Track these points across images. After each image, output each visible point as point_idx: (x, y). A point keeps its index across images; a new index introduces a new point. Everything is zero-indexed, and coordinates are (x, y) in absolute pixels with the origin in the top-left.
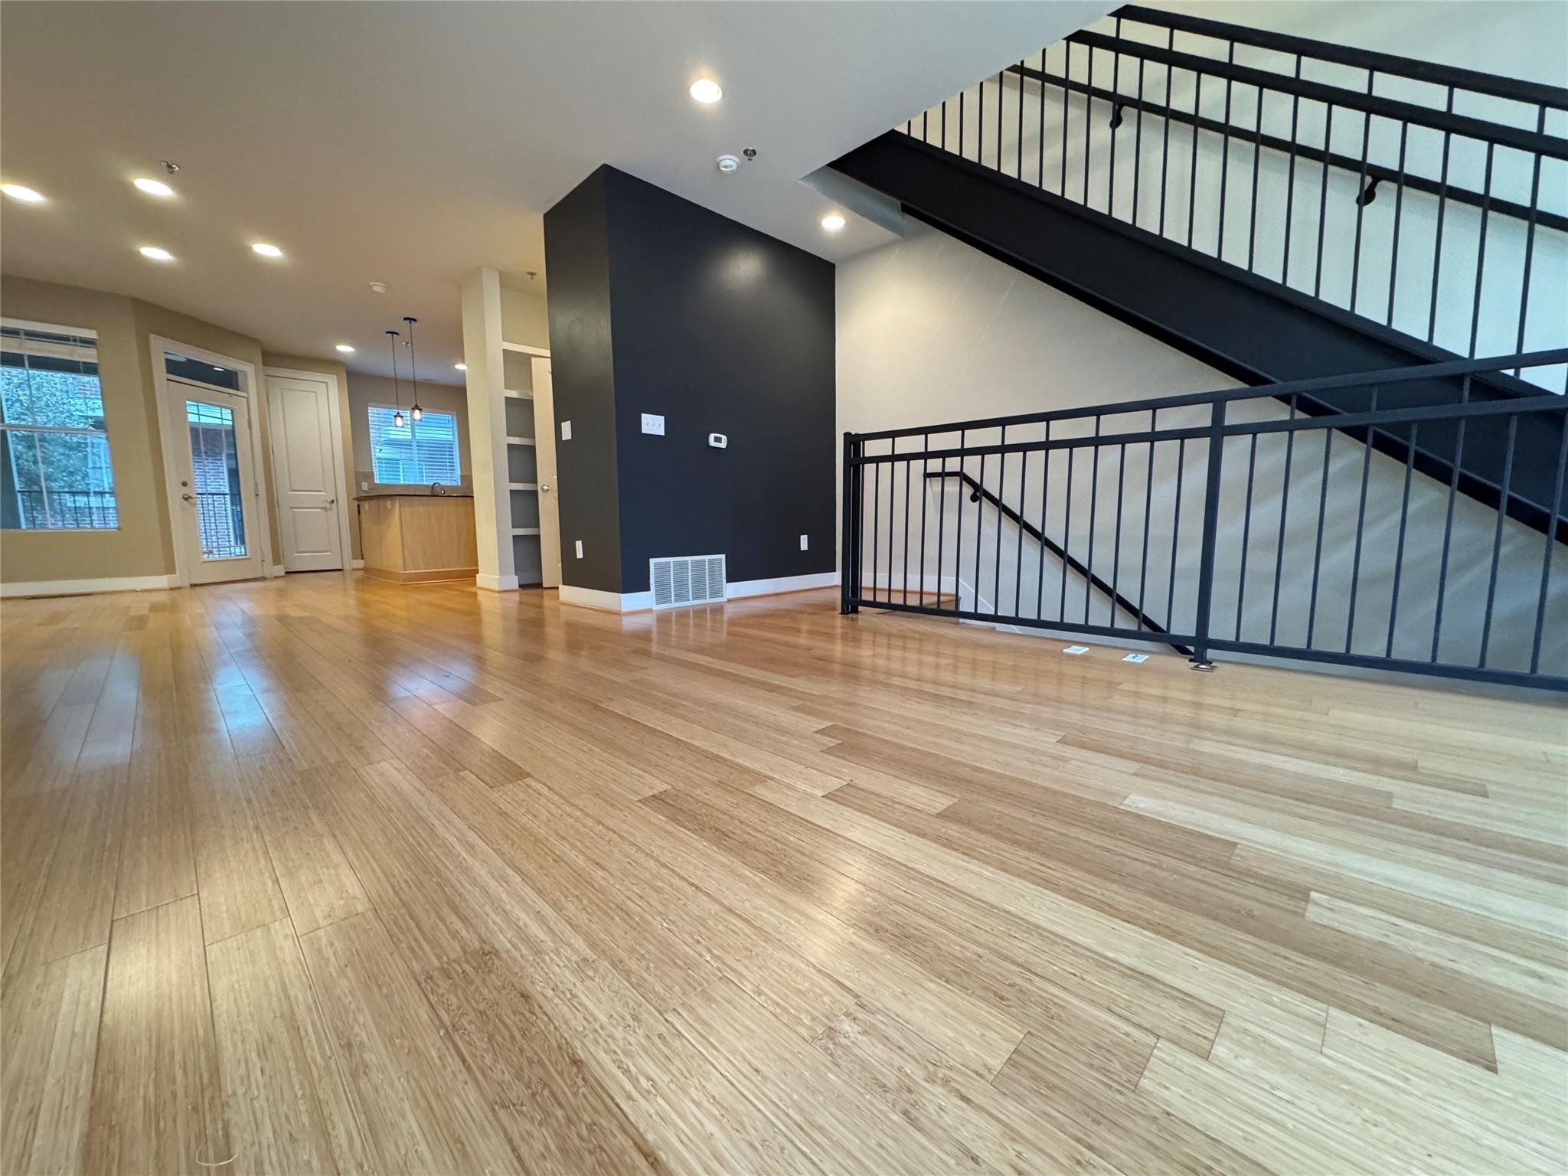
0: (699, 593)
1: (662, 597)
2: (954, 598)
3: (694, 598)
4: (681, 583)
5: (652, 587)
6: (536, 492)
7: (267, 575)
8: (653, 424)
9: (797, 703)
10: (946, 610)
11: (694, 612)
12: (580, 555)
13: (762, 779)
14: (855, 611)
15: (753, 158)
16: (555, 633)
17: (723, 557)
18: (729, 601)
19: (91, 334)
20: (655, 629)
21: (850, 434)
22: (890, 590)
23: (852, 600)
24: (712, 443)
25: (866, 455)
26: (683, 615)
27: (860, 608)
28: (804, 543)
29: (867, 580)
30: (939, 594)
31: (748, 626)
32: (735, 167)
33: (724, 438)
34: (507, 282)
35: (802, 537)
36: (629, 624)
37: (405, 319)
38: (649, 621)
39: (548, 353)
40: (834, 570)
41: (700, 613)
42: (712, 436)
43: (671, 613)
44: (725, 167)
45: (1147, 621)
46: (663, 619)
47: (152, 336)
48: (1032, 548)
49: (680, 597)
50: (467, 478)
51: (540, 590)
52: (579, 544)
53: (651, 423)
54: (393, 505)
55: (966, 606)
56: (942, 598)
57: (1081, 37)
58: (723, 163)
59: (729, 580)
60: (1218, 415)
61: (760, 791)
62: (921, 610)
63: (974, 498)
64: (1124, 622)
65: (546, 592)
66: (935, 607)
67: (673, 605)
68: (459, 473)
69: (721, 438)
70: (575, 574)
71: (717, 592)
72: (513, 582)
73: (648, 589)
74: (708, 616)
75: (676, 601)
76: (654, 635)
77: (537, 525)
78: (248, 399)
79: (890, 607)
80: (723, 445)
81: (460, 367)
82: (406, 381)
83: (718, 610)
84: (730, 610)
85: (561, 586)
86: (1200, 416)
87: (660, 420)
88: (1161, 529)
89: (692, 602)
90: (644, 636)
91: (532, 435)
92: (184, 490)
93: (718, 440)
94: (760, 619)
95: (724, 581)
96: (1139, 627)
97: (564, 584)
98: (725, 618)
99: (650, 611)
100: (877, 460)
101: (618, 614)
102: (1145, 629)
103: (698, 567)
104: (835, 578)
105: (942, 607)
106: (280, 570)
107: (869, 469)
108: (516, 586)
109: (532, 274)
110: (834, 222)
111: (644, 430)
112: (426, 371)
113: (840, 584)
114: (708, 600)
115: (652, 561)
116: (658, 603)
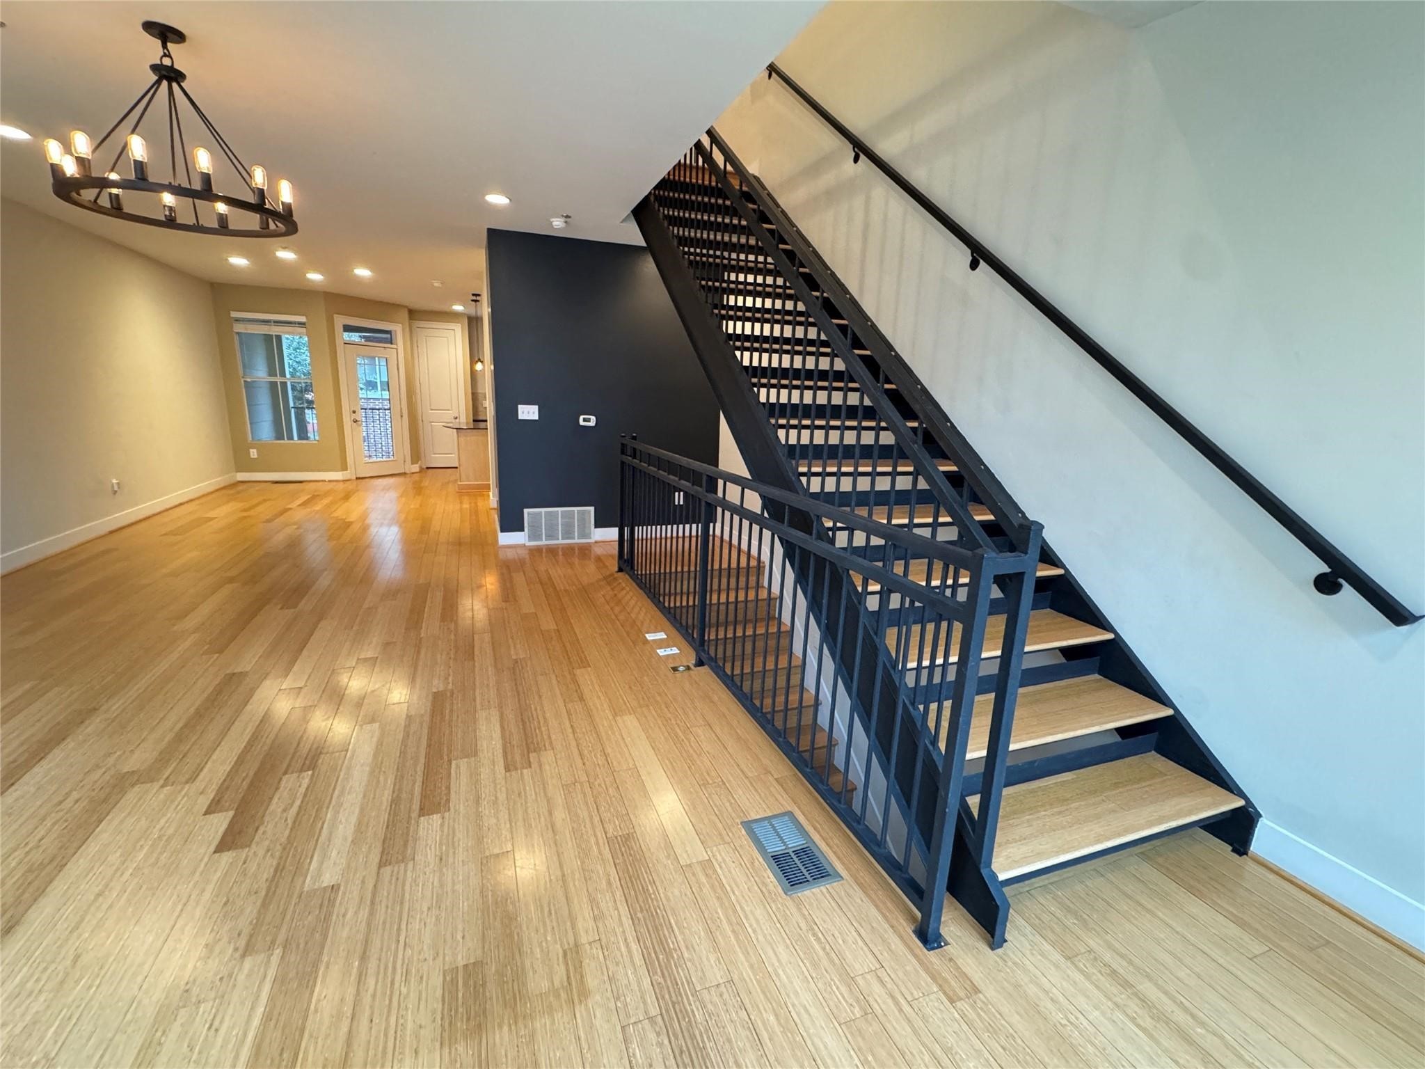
0: (568, 534)
1: (534, 535)
3: (562, 538)
4: (552, 527)
5: (526, 529)
7: (408, 472)
8: (528, 412)
15: (569, 219)
17: (592, 509)
18: (596, 542)
19: (303, 319)
20: (527, 556)
24: (582, 423)
26: (554, 549)
32: (562, 225)
33: (593, 418)
35: (676, 494)
36: (504, 554)
38: (524, 553)
41: (568, 549)
42: (581, 418)
43: (542, 548)
44: (557, 225)
46: (535, 552)
47: (335, 316)
49: (549, 537)
53: (525, 412)
58: (553, 224)
59: (596, 527)
67: (544, 542)
69: (590, 419)
71: (585, 535)
73: (523, 530)
74: (577, 553)
75: (546, 540)
78: (397, 349)
80: (593, 422)
83: (584, 549)
84: (598, 550)
87: (535, 408)
89: (560, 541)
92: (354, 416)
93: (585, 420)
95: (593, 526)
98: (594, 556)
99: (524, 546)
101: (497, 546)
103: (581, 513)
106: (416, 468)
111: (520, 417)
114: (576, 541)
115: (526, 511)
116: (529, 541)
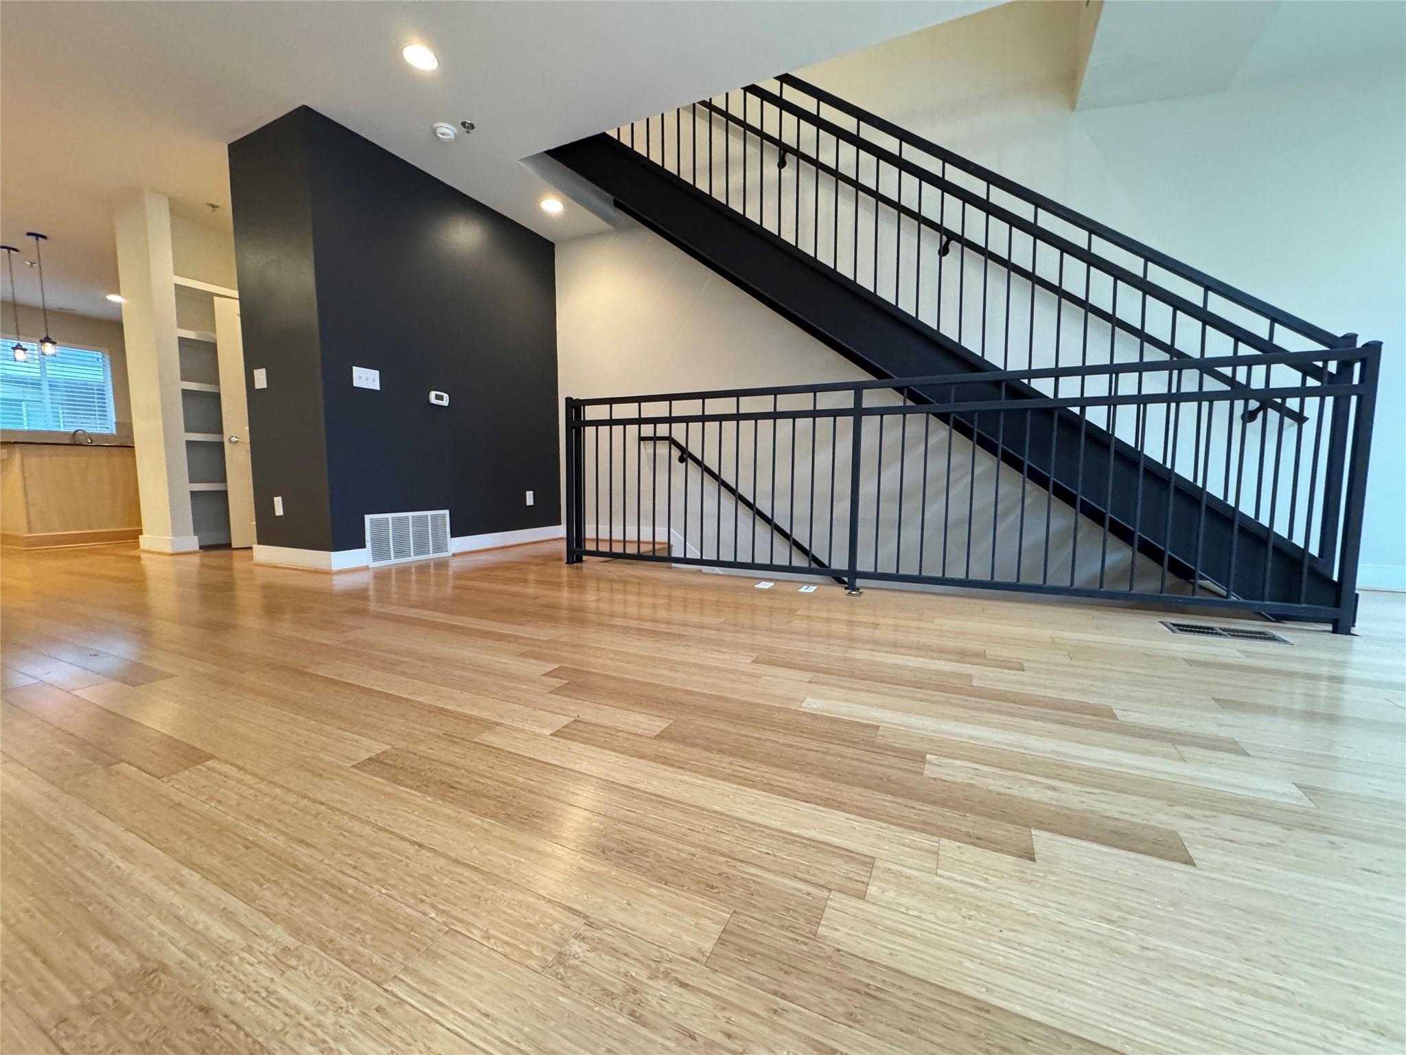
0: (421, 548)
1: (379, 553)
2: (667, 546)
3: (416, 554)
4: (401, 540)
5: (368, 544)
6: (221, 445)
8: (366, 378)
9: (525, 649)
10: (660, 557)
11: (417, 568)
12: (279, 511)
13: (489, 726)
14: (580, 560)
15: (471, 131)
16: (248, 597)
17: (447, 512)
18: (454, 555)
20: (371, 587)
21: (571, 399)
22: (611, 540)
23: (576, 550)
24: (433, 400)
25: (586, 419)
26: (403, 571)
27: (585, 558)
28: (530, 498)
29: (590, 532)
30: (654, 543)
31: (473, 579)
32: (452, 136)
33: (446, 396)
34: (179, 211)
35: (528, 493)
36: (340, 583)
37: (29, 234)
38: (365, 579)
39: (236, 294)
40: (559, 523)
41: (423, 568)
42: (433, 394)
43: (391, 570)
44: (443, 134)
45: (815, 559)
46: (382, 577)
48: (728, 502)
49: (400, 553)
50: (125, 426)
51: (227, 552)
52: (278, 501)
53: (364, 377)
54: (10, 455)
55: (677, 552)
56: (657, 547)
57: (753, 89)
58: (439, 131)
59: (452, 536)
60: (858, 399)
61: (489, 738)
62: (639, 557)
63: (682, 460)
64: (799, 561)
65: (235, 553)
66: (651, 554)
67: (393, 561)
68: (114, 419)
69: (442, 396)
70: (271, 532)
71: (439, 547)
72: (193, 542)
73: (364, 546)
74: (432, 571)
75: (396, 557)
76: (371, 593)
77: (224, 480)
79: (612, 556)
80: (445, 403)
81: (113, 298)
82: (30, 309)
83: (442, 565)
84: (455, 564)
85: (257, 547)
86: (845, 400)
87: (375, 374)
88: (822, 487)
89: (413, 558)
90: (360, 594)
91: (216, 380)
93: (439, 398)
94: (487, 572)
95: (449, 536)
96: (810, 565)
97: (259, 543)
98: (450, 572)
99: (366, 568)
100: (597, 423)
101: (328, 573)
102: (814, 565)
103: (421, 523)
104: (560, 531)
105: (657, 554)
107: (590, 432)
108: (197, 548)
109: (214, 206)
110: (553, 205)
111: (356, 383)
112: (61, 297)
113: (565, 536)
114: (432, 556)
115: (368, 518)
116: (374, 560)
